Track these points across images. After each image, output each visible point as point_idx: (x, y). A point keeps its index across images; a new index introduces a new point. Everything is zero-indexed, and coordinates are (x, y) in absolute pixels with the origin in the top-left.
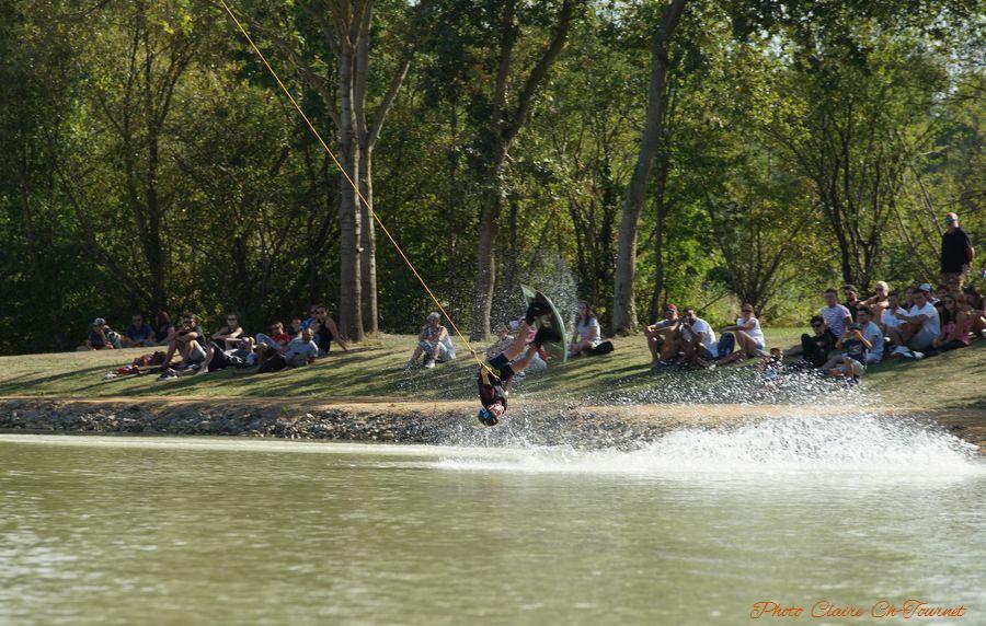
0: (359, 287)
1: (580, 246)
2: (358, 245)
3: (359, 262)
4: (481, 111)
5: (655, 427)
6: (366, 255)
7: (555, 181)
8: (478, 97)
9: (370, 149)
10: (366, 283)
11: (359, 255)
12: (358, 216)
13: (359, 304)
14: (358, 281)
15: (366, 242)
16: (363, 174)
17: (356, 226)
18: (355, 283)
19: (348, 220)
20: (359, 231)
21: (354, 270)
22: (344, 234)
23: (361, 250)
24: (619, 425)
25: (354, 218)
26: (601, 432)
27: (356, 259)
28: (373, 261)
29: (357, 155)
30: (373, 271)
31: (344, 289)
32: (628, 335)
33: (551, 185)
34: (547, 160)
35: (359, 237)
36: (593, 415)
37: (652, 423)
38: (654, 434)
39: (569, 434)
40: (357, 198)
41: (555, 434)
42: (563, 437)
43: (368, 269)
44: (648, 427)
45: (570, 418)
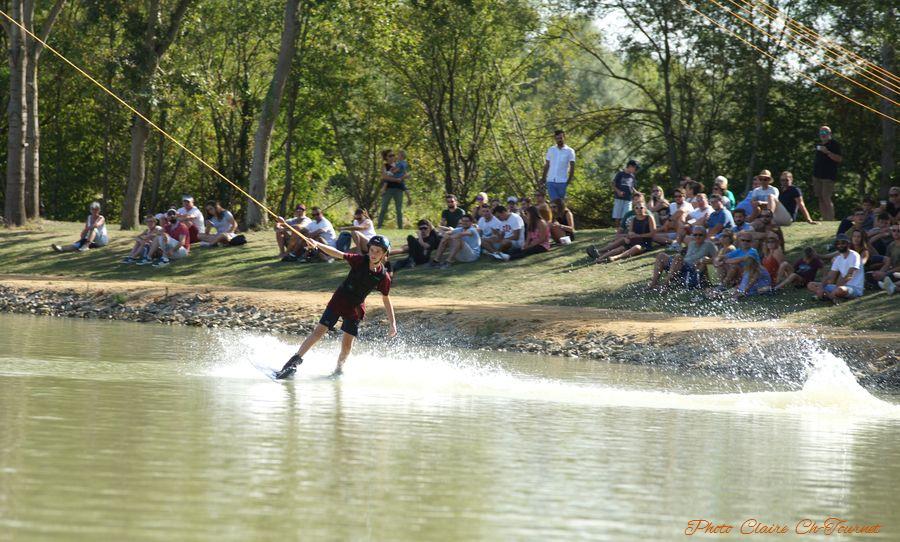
0: (23, 178)
1: (220, 150)
2: (24, 141)
3: (24, 156)
4: (137, 28)
5: (279, 311)
6: (31, 151)
7: (200, 92)
8: (134, 15)
9: (37, 57)
10: (30, 175)
11: (24, 150)
12: (25, 115)
13: (23, 192)
14: (23, 173)
15: (31, 138)
16: (30, 78)
17: (23, 124)
18: (19, 174)
19: (15, 118)
20: (24, 128)
21: (19, 163)
22: (11, 130)
23: (26, 145)
24: (249, 308)
25: (20, 117)
26: (233, 313)
27: (20, 153)
28: (37, 156)
29: (25, 62)
30: (37, 164)
31: (10, 180)
32: (259, 230)
33: (197, 96)
34: (193, 74)
35: (25, 134)
36: (226, 299)
37: (278, 307)
38: (279, 317)
39: (205, 314)
40: (24, 99)
41: (193, 314)
42: (200, 317)
43: (31, 162)
44: (274, 311)
45: (206, 301)
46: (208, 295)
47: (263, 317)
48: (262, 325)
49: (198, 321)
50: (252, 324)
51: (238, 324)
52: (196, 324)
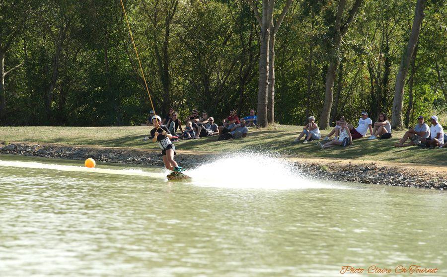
0: (267, 101)
1: (372, 85)
2: (267, 81)
3: (267, 89)
4: (330, 18)
5: (414, 175)
6: (271, 86)
7: (365, 54)
8: (329, 12)
9: (275, 35)
10: (270, 99)
11: (267, 86)
12: (268, 67)
13: (266, 109)
14: (266, 98)
15: (271, 80)
16: (271, 47)
17: (267, 72)
18: (265, 99)
19: (263, 69)
20: (268, 74)
21: (265, 93)
22: (261, 75)
23: (269, 83)
24: (396, 173)
25: (266, 68)
26: (387, 176)
27: (266, 88)
28: (274, 89)
29: (269, 38)
30: (273, 94)
31: (259, 102)
32: (398, 130)
33: (363, 56)
34: (361, 44)
35: (268, 77)
36: (383, 169)
37: (413, 174)
38: (413, 179)
39: (372, 177)
40: (268, 58)
41: (365, 177)
42: (369, 179)
43: (271, 92)
44: (411, 175)
45: (372, 169)
46: (373, 166)
47: (404, 179)
48: (405, 183)
49: (368, 180)
50: (399, 182)
51: (390, 182)
52: (367, 182)
